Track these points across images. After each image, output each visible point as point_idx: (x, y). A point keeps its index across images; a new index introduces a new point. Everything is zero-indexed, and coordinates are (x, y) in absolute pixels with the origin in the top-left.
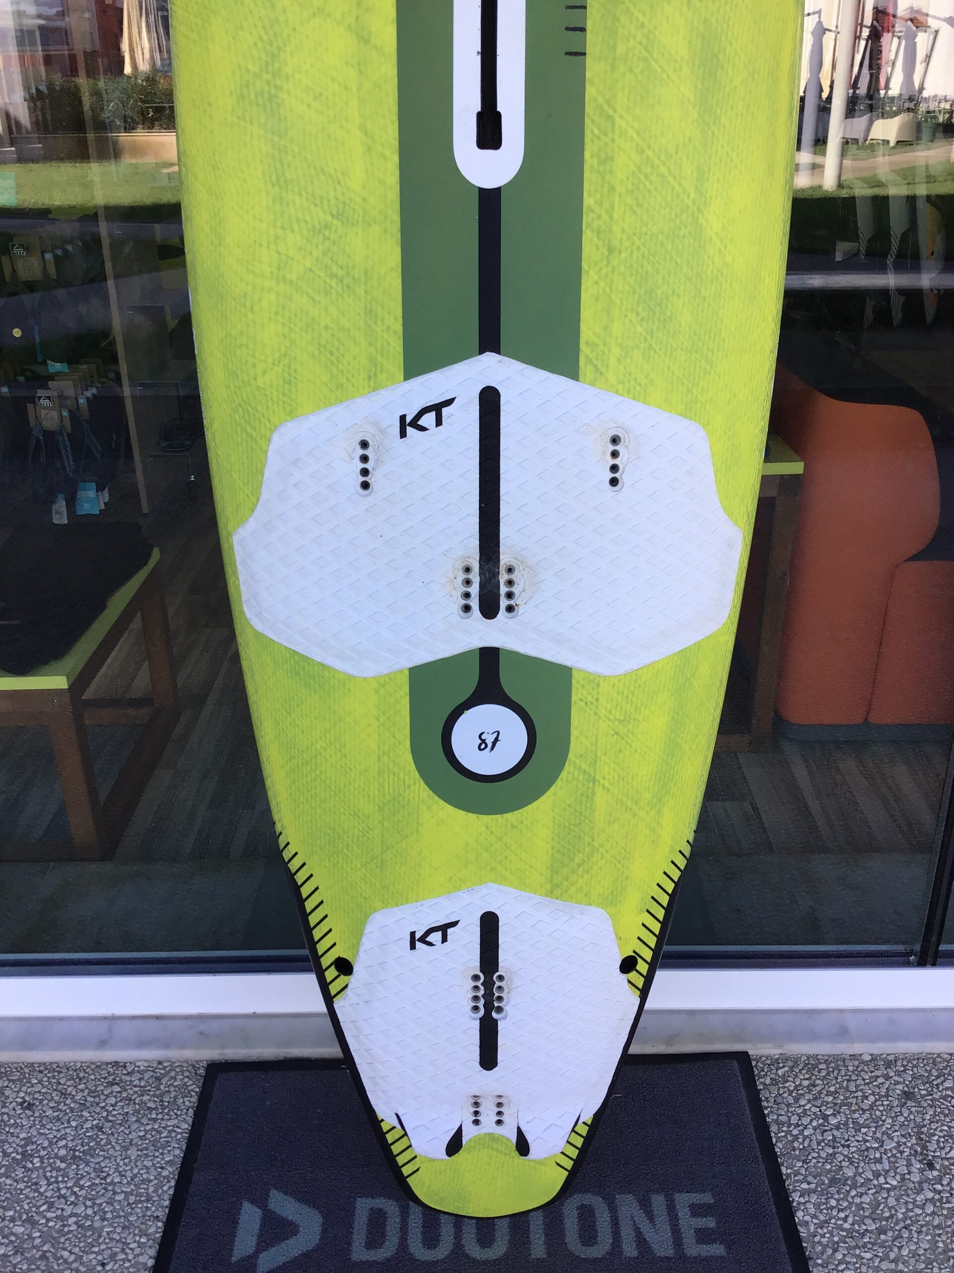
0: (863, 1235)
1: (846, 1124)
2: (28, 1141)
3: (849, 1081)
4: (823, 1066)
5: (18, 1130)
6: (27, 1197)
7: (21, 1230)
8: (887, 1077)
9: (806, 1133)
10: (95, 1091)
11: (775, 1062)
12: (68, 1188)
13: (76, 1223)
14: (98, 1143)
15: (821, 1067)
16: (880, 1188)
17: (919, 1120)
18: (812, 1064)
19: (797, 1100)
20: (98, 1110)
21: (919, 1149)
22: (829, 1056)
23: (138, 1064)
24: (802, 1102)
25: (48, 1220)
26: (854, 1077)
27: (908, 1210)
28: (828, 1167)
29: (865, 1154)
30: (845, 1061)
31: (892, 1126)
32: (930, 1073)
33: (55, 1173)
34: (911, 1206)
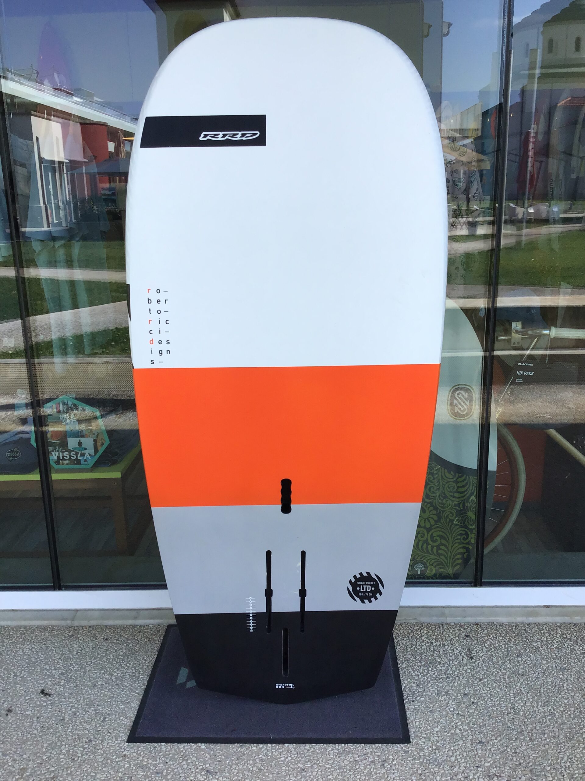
0: (440, 679)
1: (440, 645)
2: (107, 650)
3: (443, 631)
4: (434, 626)
5: (102, 647)
6: (108, 667)
7: (107, 677)
8: (460, 630)
9: (423, 648)
10: (133, 635)
12: (125, 664)
14: (135, 651)
15: (432, 627)
16: (449, 665)
17: (470, 644)
18: (429, 626)
19: (420, 637)
20: (134, 640)
21: (468, 653)
22: (436, 623)
23: (150, 626)
24: (423, 638)
25: (118, 674)
26: (446, 630)
28: (430, 658)
29: (446, 655)
30: (443, 624)
31: (459, 646)
32: (478, 629)
33: (119, 660)
34: (461, 670)
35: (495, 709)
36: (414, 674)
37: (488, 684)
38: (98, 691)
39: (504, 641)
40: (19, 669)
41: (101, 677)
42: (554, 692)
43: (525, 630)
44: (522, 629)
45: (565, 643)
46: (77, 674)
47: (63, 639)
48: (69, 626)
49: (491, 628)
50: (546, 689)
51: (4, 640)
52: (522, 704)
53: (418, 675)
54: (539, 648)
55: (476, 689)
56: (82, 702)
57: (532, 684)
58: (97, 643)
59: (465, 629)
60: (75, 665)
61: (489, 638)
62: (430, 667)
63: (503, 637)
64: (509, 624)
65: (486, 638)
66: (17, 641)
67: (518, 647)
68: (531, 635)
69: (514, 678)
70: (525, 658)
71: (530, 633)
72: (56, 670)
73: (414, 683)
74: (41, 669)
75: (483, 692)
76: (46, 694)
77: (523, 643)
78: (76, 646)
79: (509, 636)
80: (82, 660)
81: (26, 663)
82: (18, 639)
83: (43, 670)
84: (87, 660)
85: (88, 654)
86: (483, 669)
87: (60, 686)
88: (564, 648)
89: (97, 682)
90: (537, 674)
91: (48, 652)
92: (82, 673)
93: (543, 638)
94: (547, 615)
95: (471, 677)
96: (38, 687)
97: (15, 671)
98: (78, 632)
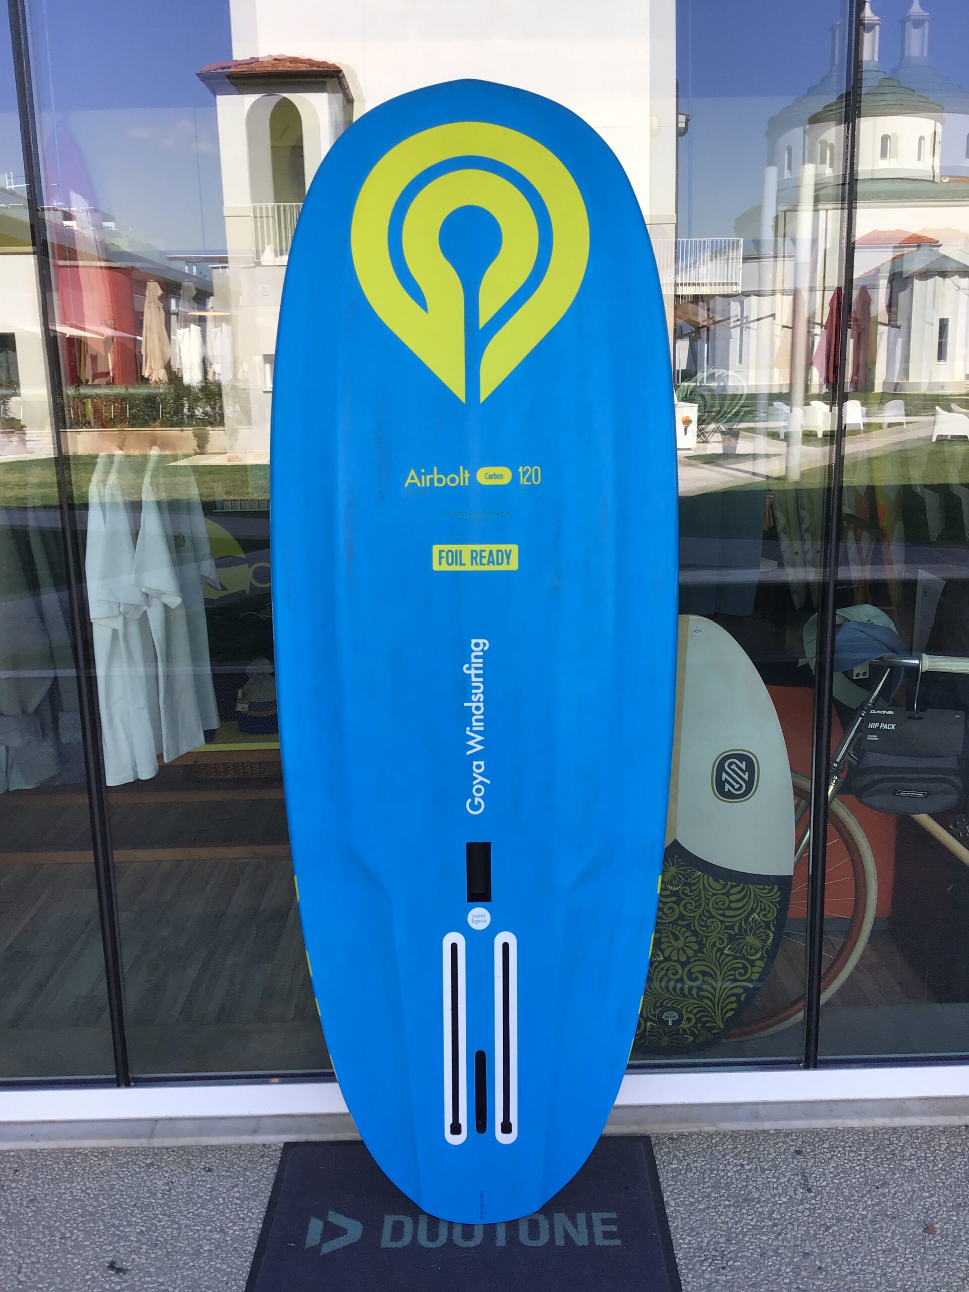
0: (763, 1228)
1: (756, 1168)
2: (212, 1189)
3: (759, 1145)
4: (743, 1137)
5: (205, 1183)
6: (218, 1219)
7: (218, 1236)
8: (785, 1143)
9: (729, 1175)
10: (252, 1161)
11: (711, 1136)
13: (253, 1232)
14: (260, 1190)
15: (741, 1137)
16: (775, 1203)
17: (804, 1166)
18: (735, 1136)
19: (724, 1156)
20: (256, 1171)
21: (803, 1182)
22: (747, 1131)
23: (279, 1145)
24: (727, 1157)
25: (234, 1231)
26: (763, 1143)
27: (792, 1214)
28: (742, 1192)
29: (767, 1185)
30: (757, 1134)
31: (786, 1169)
32: (814, 1139)
33: (234, 1206)
34: (794, 1212)
35: (855, 1278)
36: (719, 1221)
37: (841, 1235)
38: (205, 1262)
39: (859, 1160)
40: (68, 1225)
41: (208, 1237)
42: (946, 1246)
43: (889, 1139)
44: (884, 1139)
45: (954, 1161)
46: (166, 1232)
47: (138, 1170)
48: (144, 1148)
49: (834, 1138)
50: (932, 1242)
51: (39, 1174)
52: (899, 1269)
53: (726, 1223)
54: (915, 1170)
55: (821, 1244)
56: (179, 1282)
57: (911, 1234)
58: (194, 1176)
59: (793, 1140)
60: (161, 1217)
61: (833, 1156)
62: (744, 1208)
63: (855, 1152)
64: (863, 1131)
65: (829, 1155)
66: (60, 1175)
67: (880, 1169)
68: (899, 1148)
69: (880, 1223)
70: (895, 1188)
71: (896, 1144)
72: (130, 1225)
73: (721, 1237)
74: (104, 1225)
75: (834, 1249)
76: (119, 1270)
77: (889, 1162)
78: (160, 1183)
79: (866, 1151)
80: (173, 1208)
81: (80, 1215)
82: (60, 1173)
83: (110, 1227)
84: (180, 1207)
85: (181, 1197)
86: (829, 1209)
87: (139, 1255)
88: (954, 1168)
89: (201, 1246)
90: (916, 1215)
91: (114, 1195)
92: (175, 1232)
93: (919, 1152)
94: (923, 1113)
95: (811, 1223)
96: (103, 1257)
97: (62, 1229)
98: (162, 1158)
